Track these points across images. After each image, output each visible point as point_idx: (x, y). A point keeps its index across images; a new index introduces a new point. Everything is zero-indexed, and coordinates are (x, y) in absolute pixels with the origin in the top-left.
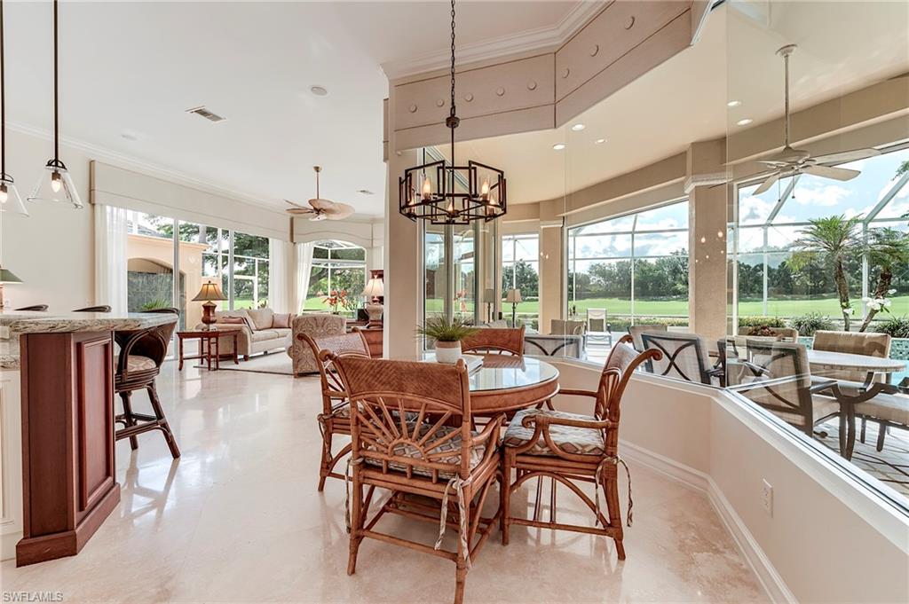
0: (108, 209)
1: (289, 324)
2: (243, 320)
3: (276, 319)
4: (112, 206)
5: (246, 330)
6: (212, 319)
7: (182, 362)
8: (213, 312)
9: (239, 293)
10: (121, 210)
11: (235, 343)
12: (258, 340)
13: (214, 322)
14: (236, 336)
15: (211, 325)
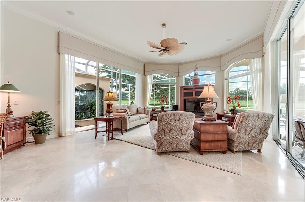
0: (66, 55)
1: (144, 112)
2: (125, 111)
3: (139, 110)
4: (68, 54)
5: (127, 117)
6: (111, 111)
7: (96, 134)
8: (112, 107)
9: (123, 97)
10: (72, 57)
11: (122, 123)
12: (132, 121)
13: (112, 112)
14: (122, 120)
15: (110, 114)
